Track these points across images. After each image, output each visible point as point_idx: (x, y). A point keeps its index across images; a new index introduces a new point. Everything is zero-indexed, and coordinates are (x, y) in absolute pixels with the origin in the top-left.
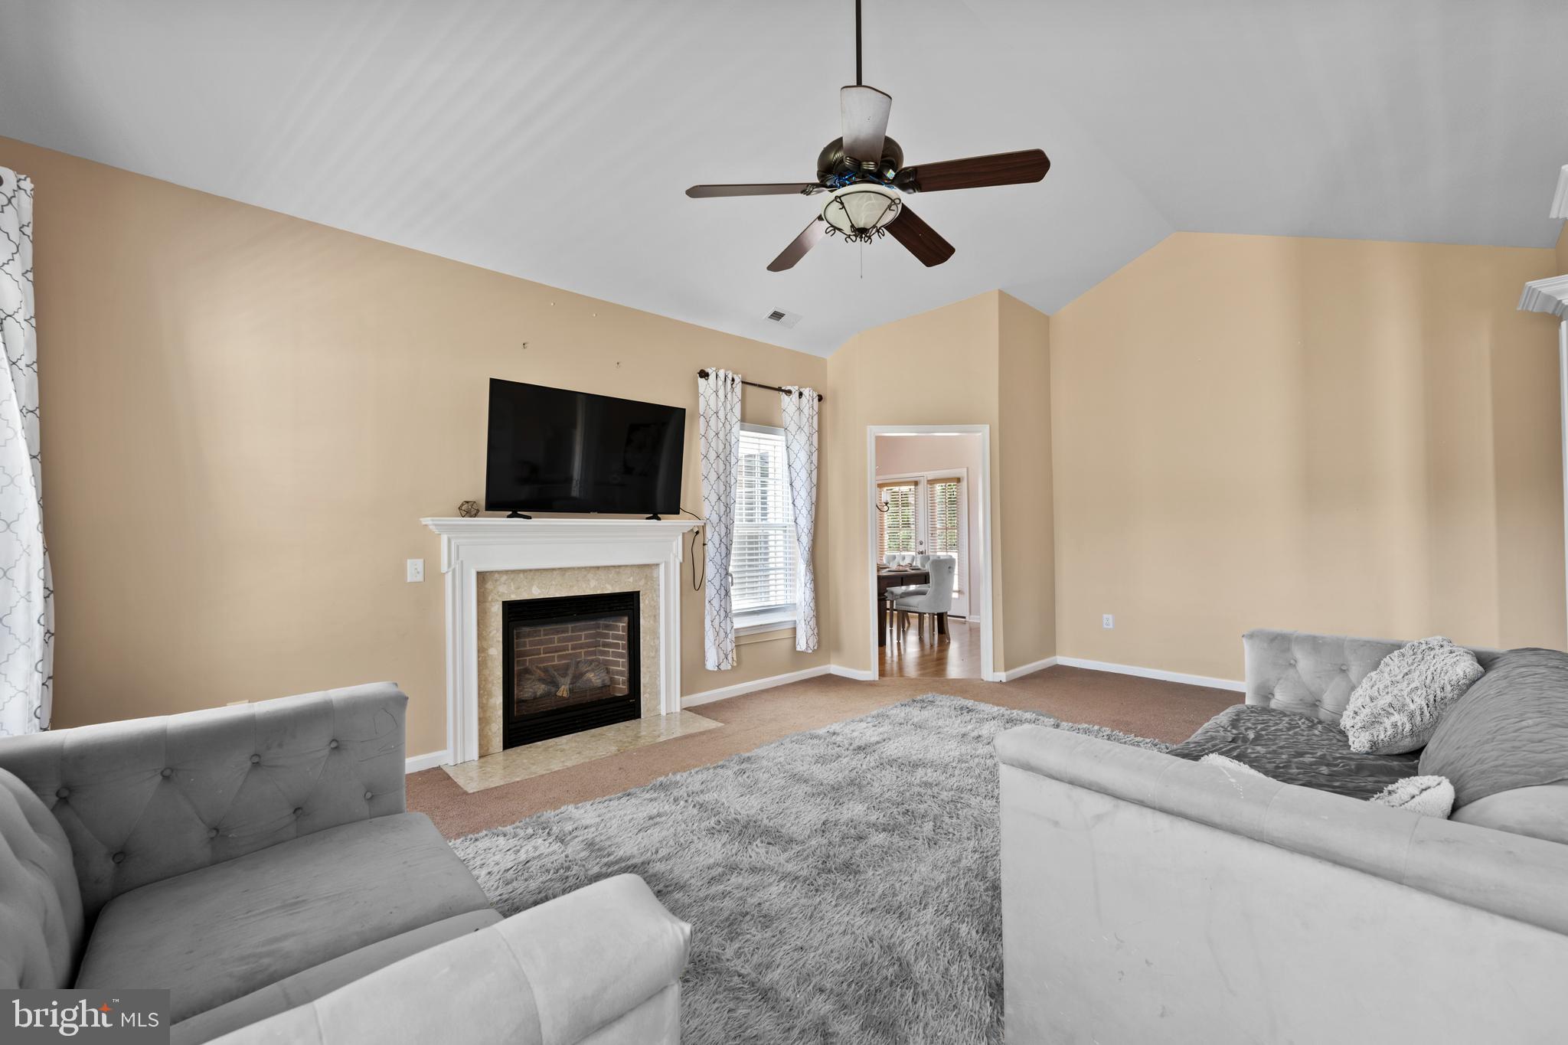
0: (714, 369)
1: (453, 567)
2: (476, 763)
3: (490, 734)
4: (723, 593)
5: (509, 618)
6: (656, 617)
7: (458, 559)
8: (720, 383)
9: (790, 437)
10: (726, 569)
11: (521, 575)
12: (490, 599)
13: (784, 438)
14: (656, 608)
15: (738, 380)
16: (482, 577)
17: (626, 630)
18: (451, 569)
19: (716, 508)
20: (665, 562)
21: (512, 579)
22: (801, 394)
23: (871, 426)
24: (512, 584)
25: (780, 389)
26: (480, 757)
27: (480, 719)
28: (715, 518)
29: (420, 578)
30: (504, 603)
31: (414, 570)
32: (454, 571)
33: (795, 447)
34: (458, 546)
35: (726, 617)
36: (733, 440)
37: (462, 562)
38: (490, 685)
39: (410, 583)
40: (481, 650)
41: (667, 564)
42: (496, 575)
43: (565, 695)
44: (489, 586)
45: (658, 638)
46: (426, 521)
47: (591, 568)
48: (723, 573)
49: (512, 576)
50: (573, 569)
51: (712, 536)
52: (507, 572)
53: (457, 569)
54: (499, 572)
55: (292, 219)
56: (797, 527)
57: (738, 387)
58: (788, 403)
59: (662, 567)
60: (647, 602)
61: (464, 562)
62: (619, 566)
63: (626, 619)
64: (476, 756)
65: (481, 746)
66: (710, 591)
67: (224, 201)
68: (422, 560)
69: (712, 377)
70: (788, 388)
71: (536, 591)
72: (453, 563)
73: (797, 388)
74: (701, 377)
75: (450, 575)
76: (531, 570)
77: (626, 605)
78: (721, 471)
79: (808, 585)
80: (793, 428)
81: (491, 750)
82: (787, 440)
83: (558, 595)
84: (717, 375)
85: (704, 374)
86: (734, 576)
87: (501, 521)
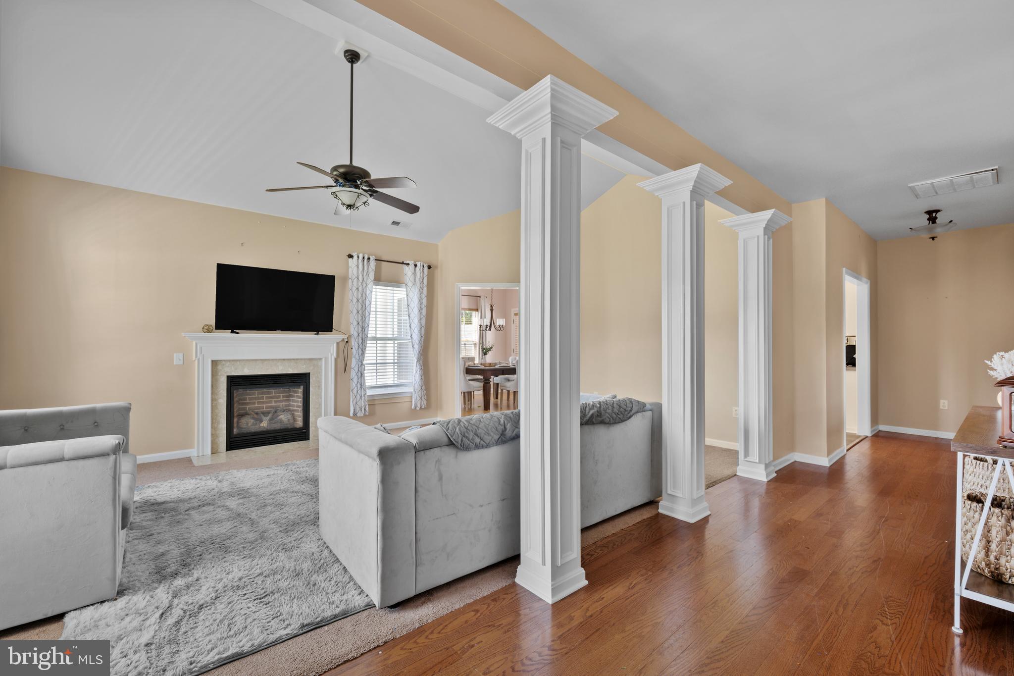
0: (356, 253)
1: (198, 358)
2: (210, 456)
3: (219, 442)
4: (360, 375)
5: (231, 384)
6: (319, 387)
7: (201, 353)
8: (360, 261)
9: (409, 290)
10: (362, 362)
11: (238, 363)
12: (220, 374)
13: (405, 290)
14: (319, 382)
15: (372, 258)
16: (215, 363)
17: (302, 393)
18: (197, 359)
19: (356, 329)
20: (325, 358)
21: (233, 365)
22: (416, 266)
23: (457, 284)
24: (233, 367)
25: (403, 263)
26: (212, 454)
27: (212, 435)
28: (356, 334)
29: (181, 363)
30: (228, 376)
31: (178, 359)
32: (199, 360)
33: (411, 295)
34: (201, 347)
35: (361, 387)
36: (368, 292)
37: (203, 355)
38: (219, 418)
39: (177, 365)
40: (213, 400)
41: (326, 359)
42: (224, 362)
43: (265, 426)
44: (219, 367)
45: (321, 398)
46: (183, 334)
47: (280, 359)
48: (360, 364)
49: (233, 363)
50: (269, 360)
51: (354, 343)
52: (229, 361)
53: (201, 358)
54: (225, 361)
55: (116, 189)
56: (412, 340)
57: (373, 263)
58: (408, 271)
59: (324, 359)
60: (314, 379)
61: (205, 355)
62: (297, 359)
63: (302, 387)
64: (210, 453)
65: (212, 448)
66: (353, 374)
67: (83, 183)
68: (182, 354)
69: (355, 257)
70: (407, 262)
71: (247, 371)
72: (198, 355)
73: (413, 262)
74: (349, 258)
75: (196, 361)
76: (243, 360)
77: (301, 380)
78: (360, 309)
79: (418, 372)
80: (410, 284)
81: (219, 451)
82: (407, 291)
83: (259, 373)
84: (358, 257)
85: (351, 256)
86: (366, 366)
87: (226, 334)
